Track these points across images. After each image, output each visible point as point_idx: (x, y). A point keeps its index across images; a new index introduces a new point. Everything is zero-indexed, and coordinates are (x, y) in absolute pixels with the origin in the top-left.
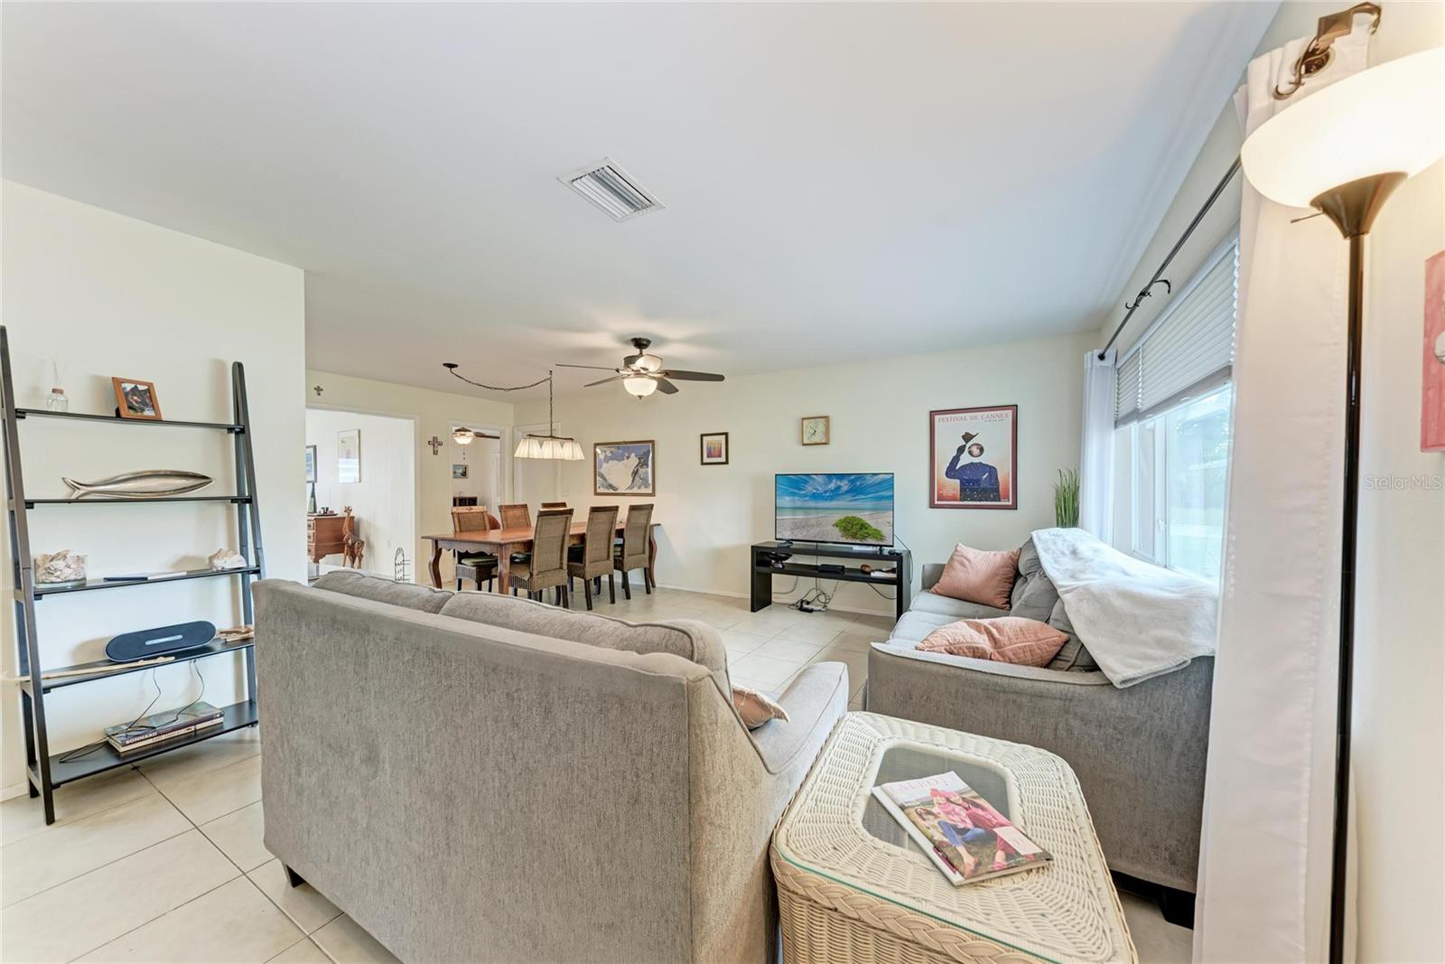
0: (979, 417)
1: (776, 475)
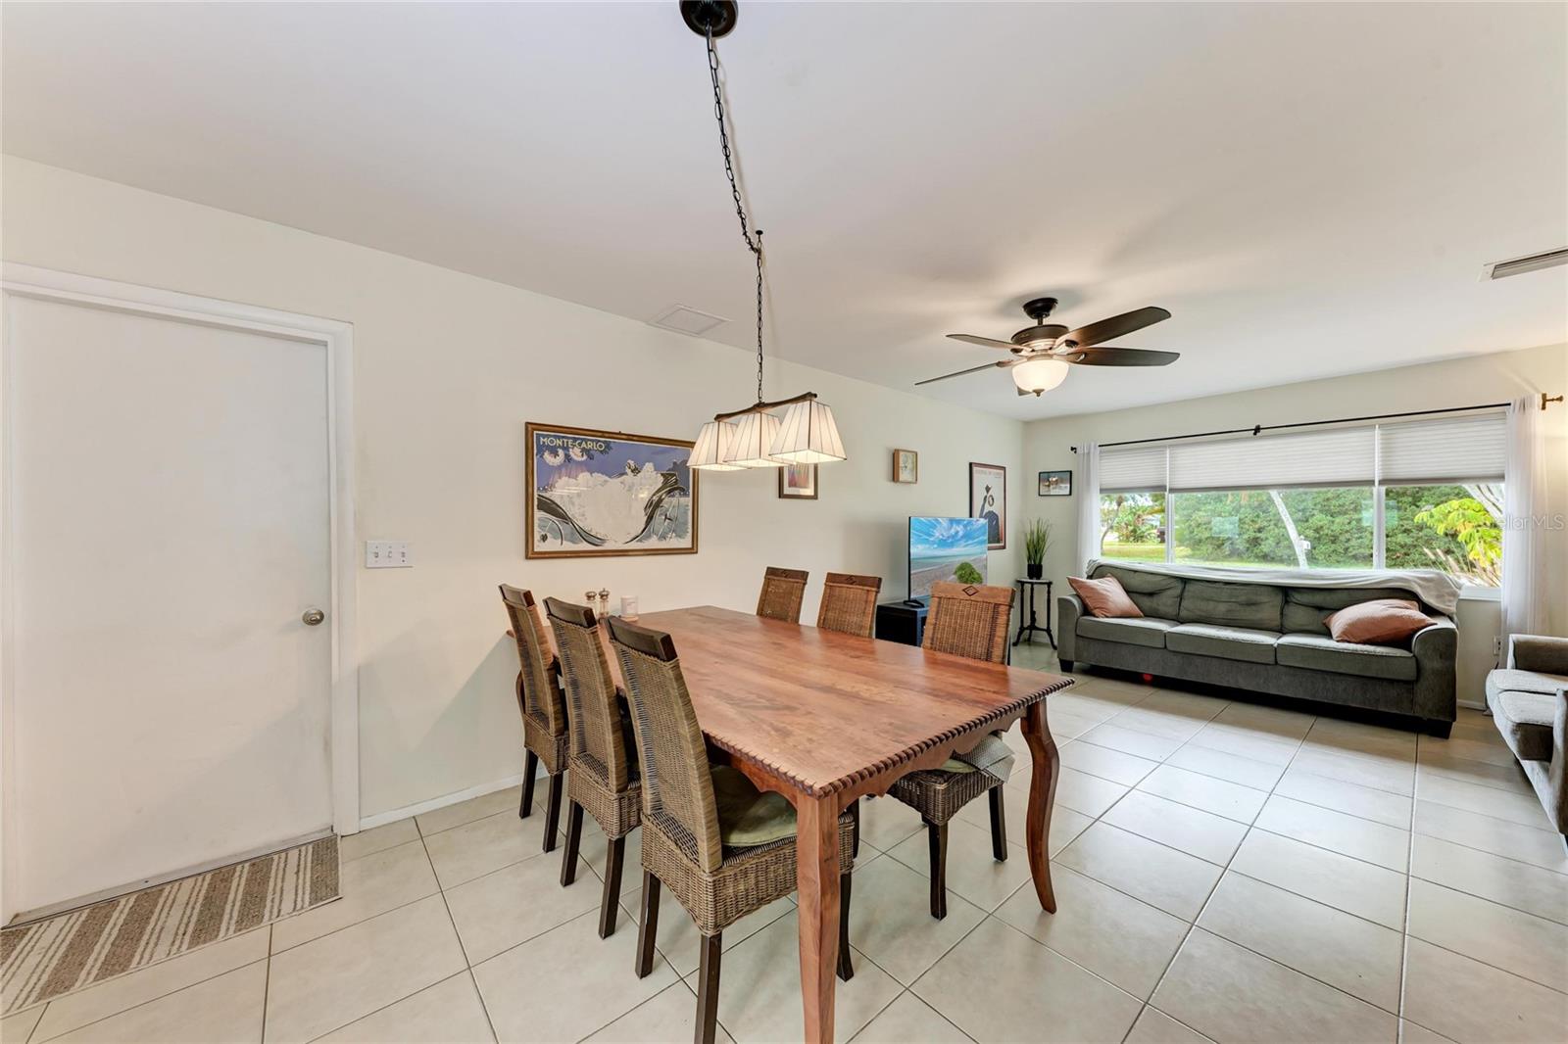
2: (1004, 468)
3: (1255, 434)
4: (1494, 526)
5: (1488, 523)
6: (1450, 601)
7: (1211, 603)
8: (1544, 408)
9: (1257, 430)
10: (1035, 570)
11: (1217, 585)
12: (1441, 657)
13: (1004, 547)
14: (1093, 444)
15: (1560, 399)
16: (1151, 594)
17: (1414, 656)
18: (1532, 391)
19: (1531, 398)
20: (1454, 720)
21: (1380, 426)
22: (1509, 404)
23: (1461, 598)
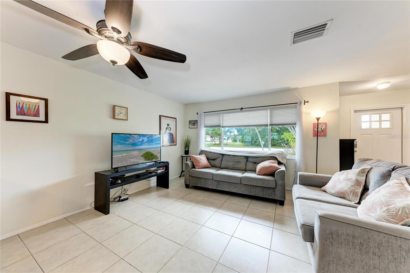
0: (168, 119)
1: (112, 134)
2: (176, 119)
3: (241, 110)
4: (294, 138)
5: (293, 138)
6: (285, 160)
7: (229, 162)
8: (304, 104)
9: (242, 109)
10: (187, 152)
11: (230, 156)
12: (281, 179)
13: (176, 145)
14: (202, 112)
15: (308, 102)
16: (214, 160)
17: (275, 179)
18: (302, 99)
19: (302, 101)
20: (285, 200)
21: (270, 109)
22: (297, 103)
23: (287, 158)
